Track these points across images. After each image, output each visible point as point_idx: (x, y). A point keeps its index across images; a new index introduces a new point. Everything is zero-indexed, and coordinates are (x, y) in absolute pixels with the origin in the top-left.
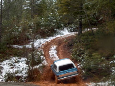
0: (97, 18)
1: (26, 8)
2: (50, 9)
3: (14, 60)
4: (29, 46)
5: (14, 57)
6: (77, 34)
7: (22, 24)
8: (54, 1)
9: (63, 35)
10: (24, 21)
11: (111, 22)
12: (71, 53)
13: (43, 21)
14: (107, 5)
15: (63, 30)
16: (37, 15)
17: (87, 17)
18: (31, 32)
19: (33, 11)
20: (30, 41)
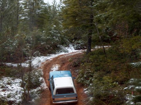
0: (111, 34)
1: (23, 18)
2: (53, 20)
3: (6, 81)
4: (25, 64)
5: (7, 78)
6: (84, 52)
7: (18, 37)
8: (58, 11)
9: (68, 52)
10: (21, 33)
11: (127, 40)
12: (77, 75)
13: (43, 35)
14: (123, 18)
15: (68, 46)
16: (36, 27)
17: (98, 32)
18: (28, 48)
19: (33, 21)
20: (27, 58)
